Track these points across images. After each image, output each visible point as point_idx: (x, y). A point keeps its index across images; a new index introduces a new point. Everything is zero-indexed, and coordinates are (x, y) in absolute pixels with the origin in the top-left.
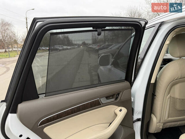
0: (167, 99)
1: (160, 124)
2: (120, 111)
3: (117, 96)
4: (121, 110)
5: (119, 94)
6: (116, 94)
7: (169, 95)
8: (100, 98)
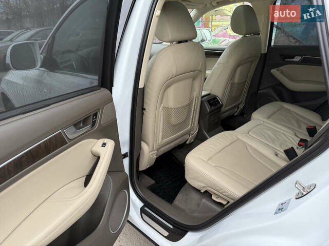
0: (160, 112)
1: (153, 152)
2: (102, 146)
3: (93, 119)
4: (104, 145)
5: (96, 115)
6: (92, 114)
7: (162, 105)
8: (63, 129)
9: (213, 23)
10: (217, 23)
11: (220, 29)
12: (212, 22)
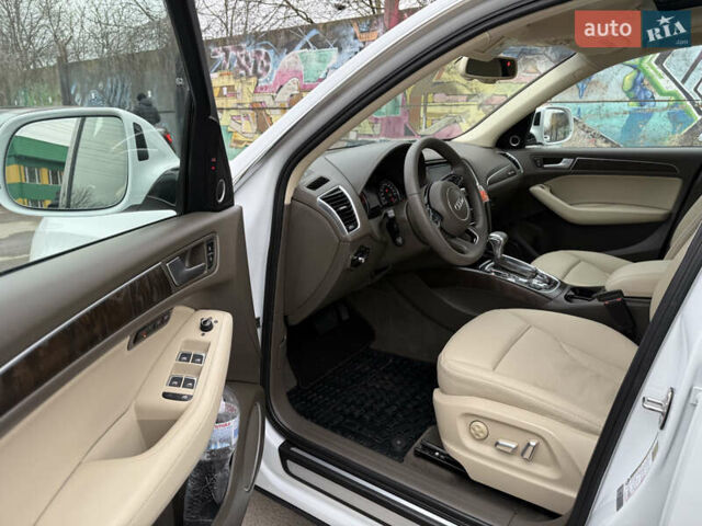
9: (429, 110)
10: (438, 110)
11: (443, 121)
12: (425, 107)
